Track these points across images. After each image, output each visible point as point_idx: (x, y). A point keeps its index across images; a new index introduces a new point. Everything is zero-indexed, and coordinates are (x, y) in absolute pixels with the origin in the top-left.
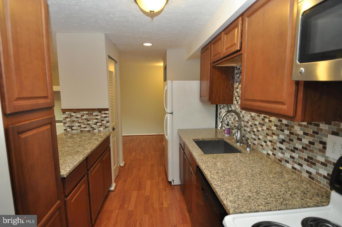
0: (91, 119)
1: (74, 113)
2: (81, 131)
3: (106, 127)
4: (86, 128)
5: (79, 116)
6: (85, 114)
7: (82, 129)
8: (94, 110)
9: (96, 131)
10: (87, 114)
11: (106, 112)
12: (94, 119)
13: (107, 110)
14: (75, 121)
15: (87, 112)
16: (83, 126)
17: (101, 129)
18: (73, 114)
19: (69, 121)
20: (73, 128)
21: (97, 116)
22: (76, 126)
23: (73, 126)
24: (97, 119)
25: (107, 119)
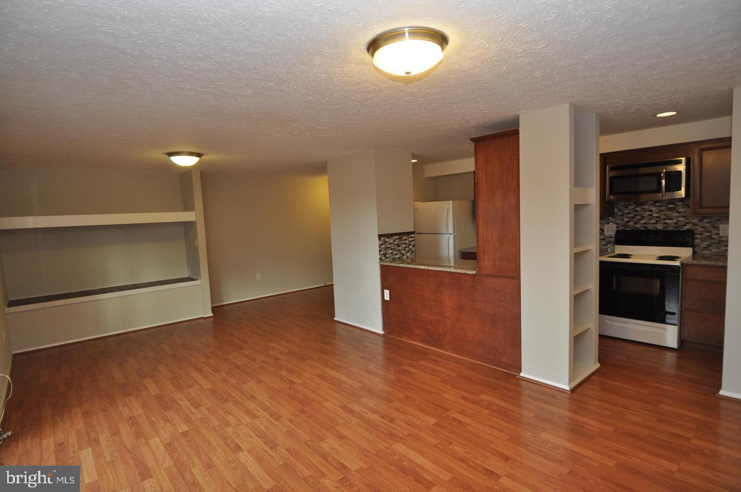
0: (401, 244)
1: (388, 238)
2: (393, 259)
3: (412, 252)
4: (396, 254)
5: (392, 241)
6: (396, 239)
7: (394, 257)
8: (403, 234)
9: (405, 257)
10: (398, 239)
11: (413, 235)
12: (403, 244)
13: (413, 233)
14: (388, 248)
15: (397, 237)
16: (395, 253)
17: (409, 254)
18: (387, 240)
19: (384, 248)
20: (387, 256)
21: (406, 240)
22: (389, 254)
23: (387, 254)
24: (405, 244)
25: (413, 243)
